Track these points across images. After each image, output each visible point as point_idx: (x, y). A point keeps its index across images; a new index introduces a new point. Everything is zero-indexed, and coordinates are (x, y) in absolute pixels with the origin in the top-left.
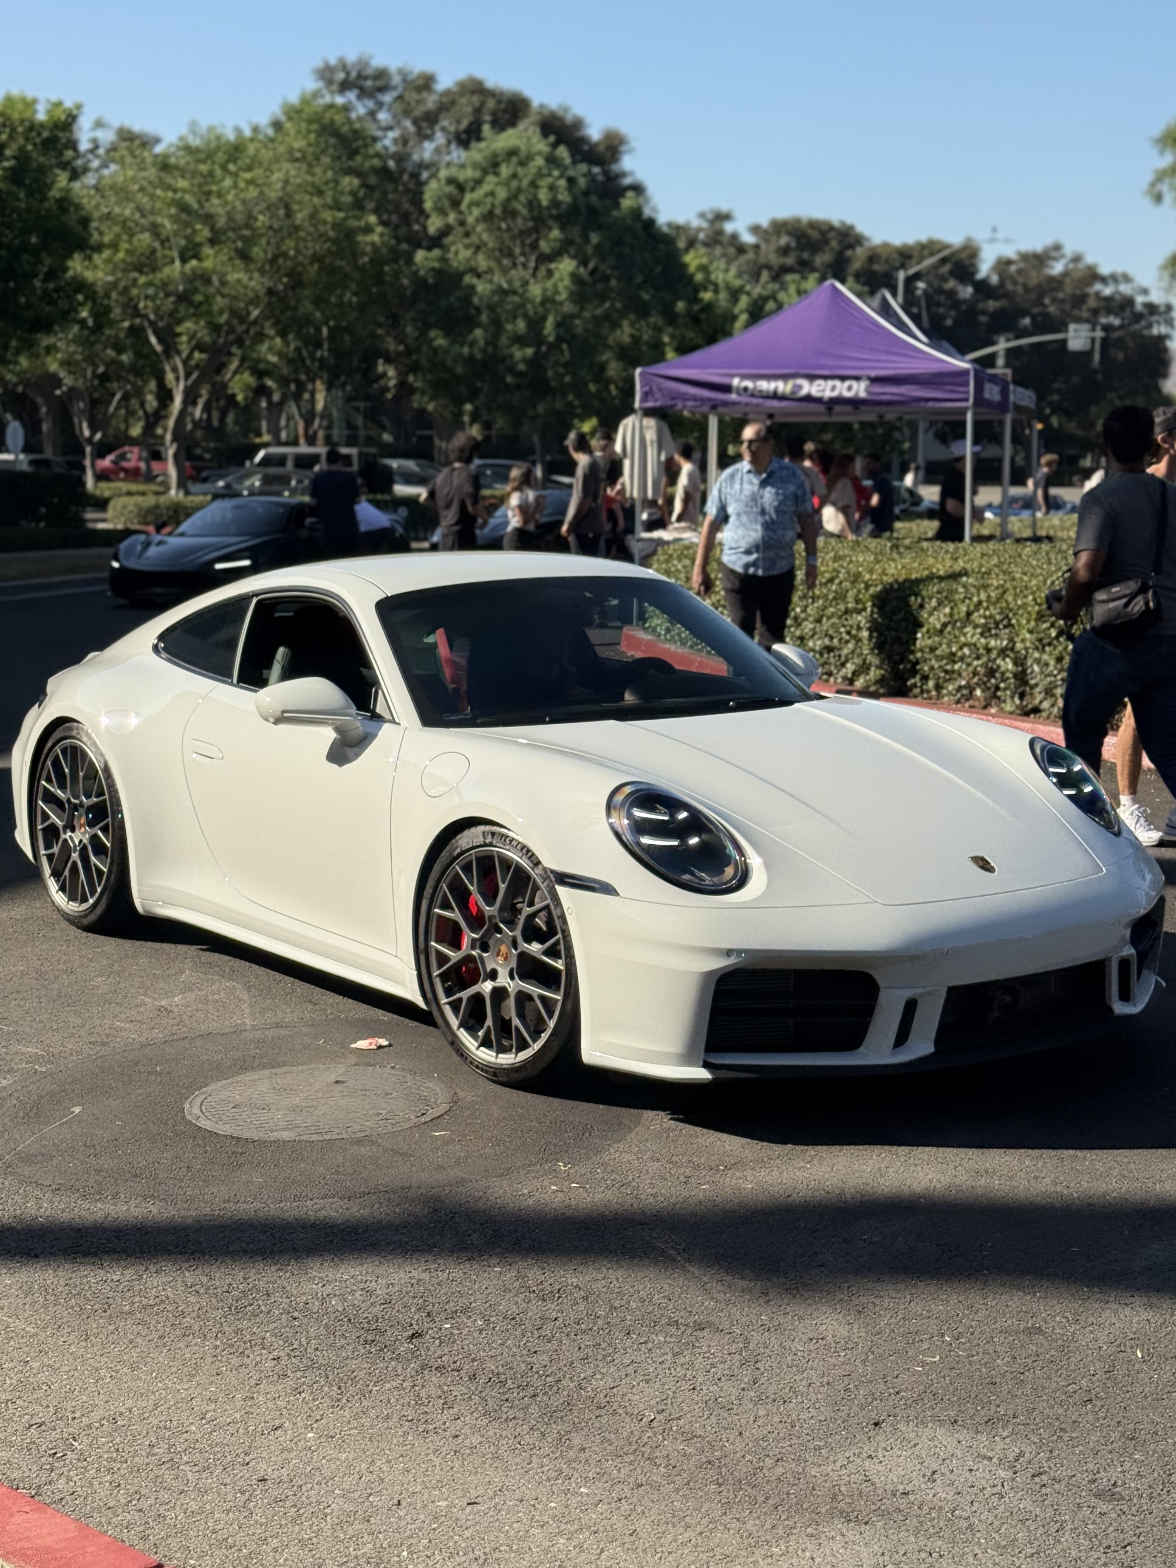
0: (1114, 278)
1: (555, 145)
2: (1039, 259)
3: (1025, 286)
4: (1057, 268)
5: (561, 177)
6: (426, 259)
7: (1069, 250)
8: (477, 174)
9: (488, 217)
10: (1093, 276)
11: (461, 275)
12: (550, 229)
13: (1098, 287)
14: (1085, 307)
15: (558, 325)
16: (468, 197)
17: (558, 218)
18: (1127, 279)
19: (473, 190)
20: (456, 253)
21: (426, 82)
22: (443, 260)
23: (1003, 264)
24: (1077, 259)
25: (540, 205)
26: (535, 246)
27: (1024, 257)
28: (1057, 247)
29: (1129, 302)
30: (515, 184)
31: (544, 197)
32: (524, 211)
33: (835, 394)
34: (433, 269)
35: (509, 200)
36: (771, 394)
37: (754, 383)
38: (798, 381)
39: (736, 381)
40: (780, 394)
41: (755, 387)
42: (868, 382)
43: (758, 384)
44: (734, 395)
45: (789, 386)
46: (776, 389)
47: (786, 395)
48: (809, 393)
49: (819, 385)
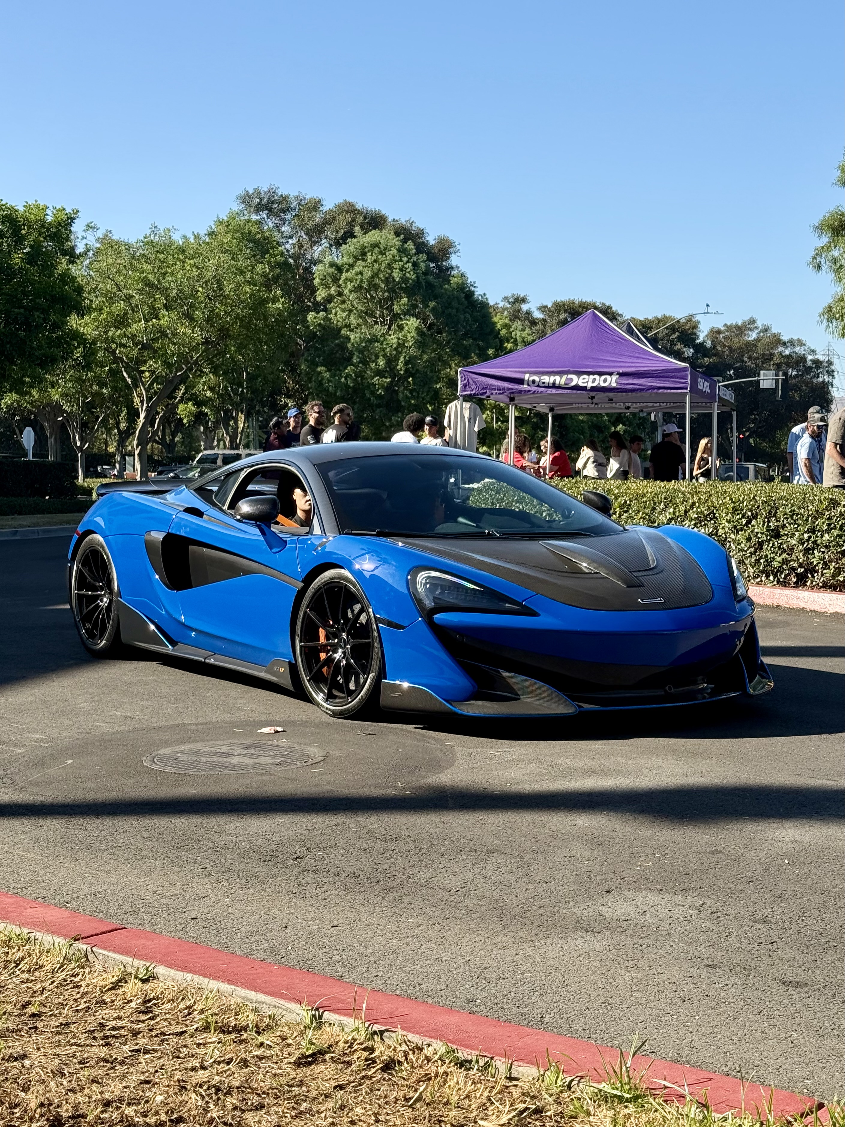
0: (792, 343)
1: (405, 241)
2: (740, 330)
3: (730, 347)
4: (753, 336)
5: (408, 262)
6: (315, 318)
7: (759, 324)
8: (351, 261)
9: (359, 288)
10: (777, 341)
11: (340, 330)
12: (401, 298)
13: (780, 349)
14: (772, 362)
15: (406, 363)
16: (344, 276)
17: (406, 290)
18: (801, 343)
19: (347, 271)
20: (336, 314)
21: (315, 205)
22: (326, 319)
23: (715, 333)
24: (766, 330)
25: (394, 280)
26: (390, 309)
27: (729, 328)
28: (753, 321)
29: (803, 359)
30: (376, 266)
31: (397, 275)
32: (383, 286)
33: (594, 385)
34: (320, 325)
35: (372, 277)
36: (551, 385)
37: (539, 377)
38: (570, 376)
39: (527, 376)
40: (557, 385)
41: (540, 380)
42: (617, 376)
43: (542, 378)
44: (525, 386)
45: (563, 379)
46: (554, 382)
47: (561, 386)
48: (577, 384)
49: (584, 378)
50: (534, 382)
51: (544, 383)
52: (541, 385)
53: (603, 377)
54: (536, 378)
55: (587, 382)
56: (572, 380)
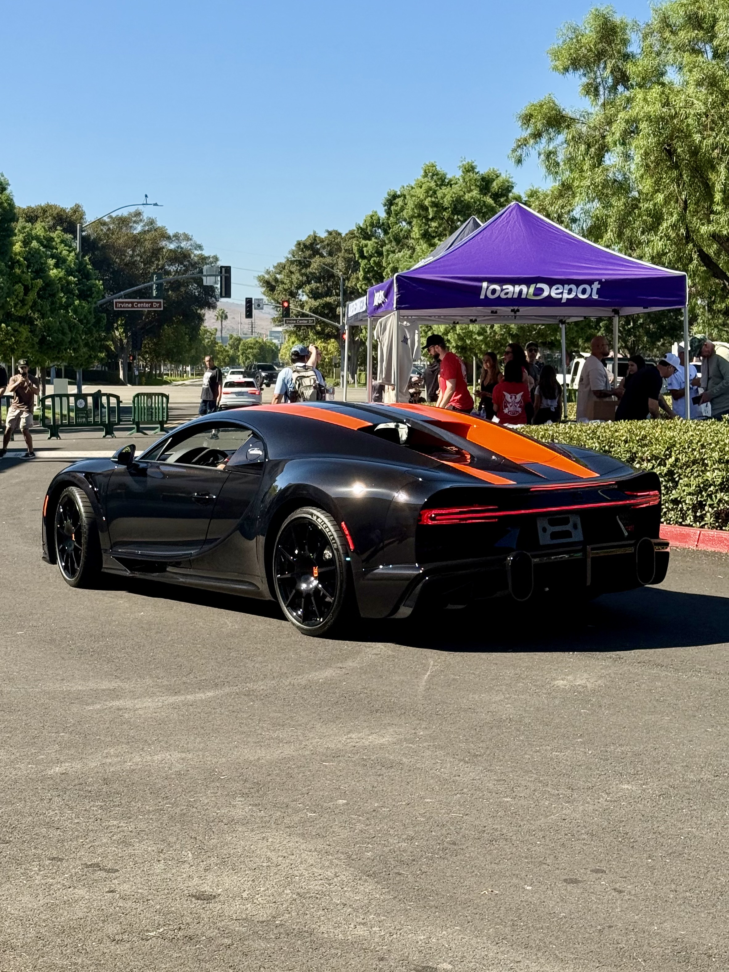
0: (177, 237)
2: (123, 222)
4: (138, 228)
7: (145, 216)
10: (162, 235)
13: (166, 243)
18: (187, 238)
24: (151, 223)
28: (138, 214)
33: (571, 296)
36: (516, 296)
37: (501, 286)
38: (539, 285)
39: (485, 284)
40: (523, 296)
41: (502, 290)
42: (599, 286)
43: (504, 287)
44: (482, 297)
45: (532, 290)
46: (521, 292)
47: (528, 297)
48: (549, 296)
49: (557, 289)
50: (494, 291)
51: (507, 294)
52: (503, 296)
53: (581, 288)
54: (497, 287)
55: (562, 293)
56: (542, 290)
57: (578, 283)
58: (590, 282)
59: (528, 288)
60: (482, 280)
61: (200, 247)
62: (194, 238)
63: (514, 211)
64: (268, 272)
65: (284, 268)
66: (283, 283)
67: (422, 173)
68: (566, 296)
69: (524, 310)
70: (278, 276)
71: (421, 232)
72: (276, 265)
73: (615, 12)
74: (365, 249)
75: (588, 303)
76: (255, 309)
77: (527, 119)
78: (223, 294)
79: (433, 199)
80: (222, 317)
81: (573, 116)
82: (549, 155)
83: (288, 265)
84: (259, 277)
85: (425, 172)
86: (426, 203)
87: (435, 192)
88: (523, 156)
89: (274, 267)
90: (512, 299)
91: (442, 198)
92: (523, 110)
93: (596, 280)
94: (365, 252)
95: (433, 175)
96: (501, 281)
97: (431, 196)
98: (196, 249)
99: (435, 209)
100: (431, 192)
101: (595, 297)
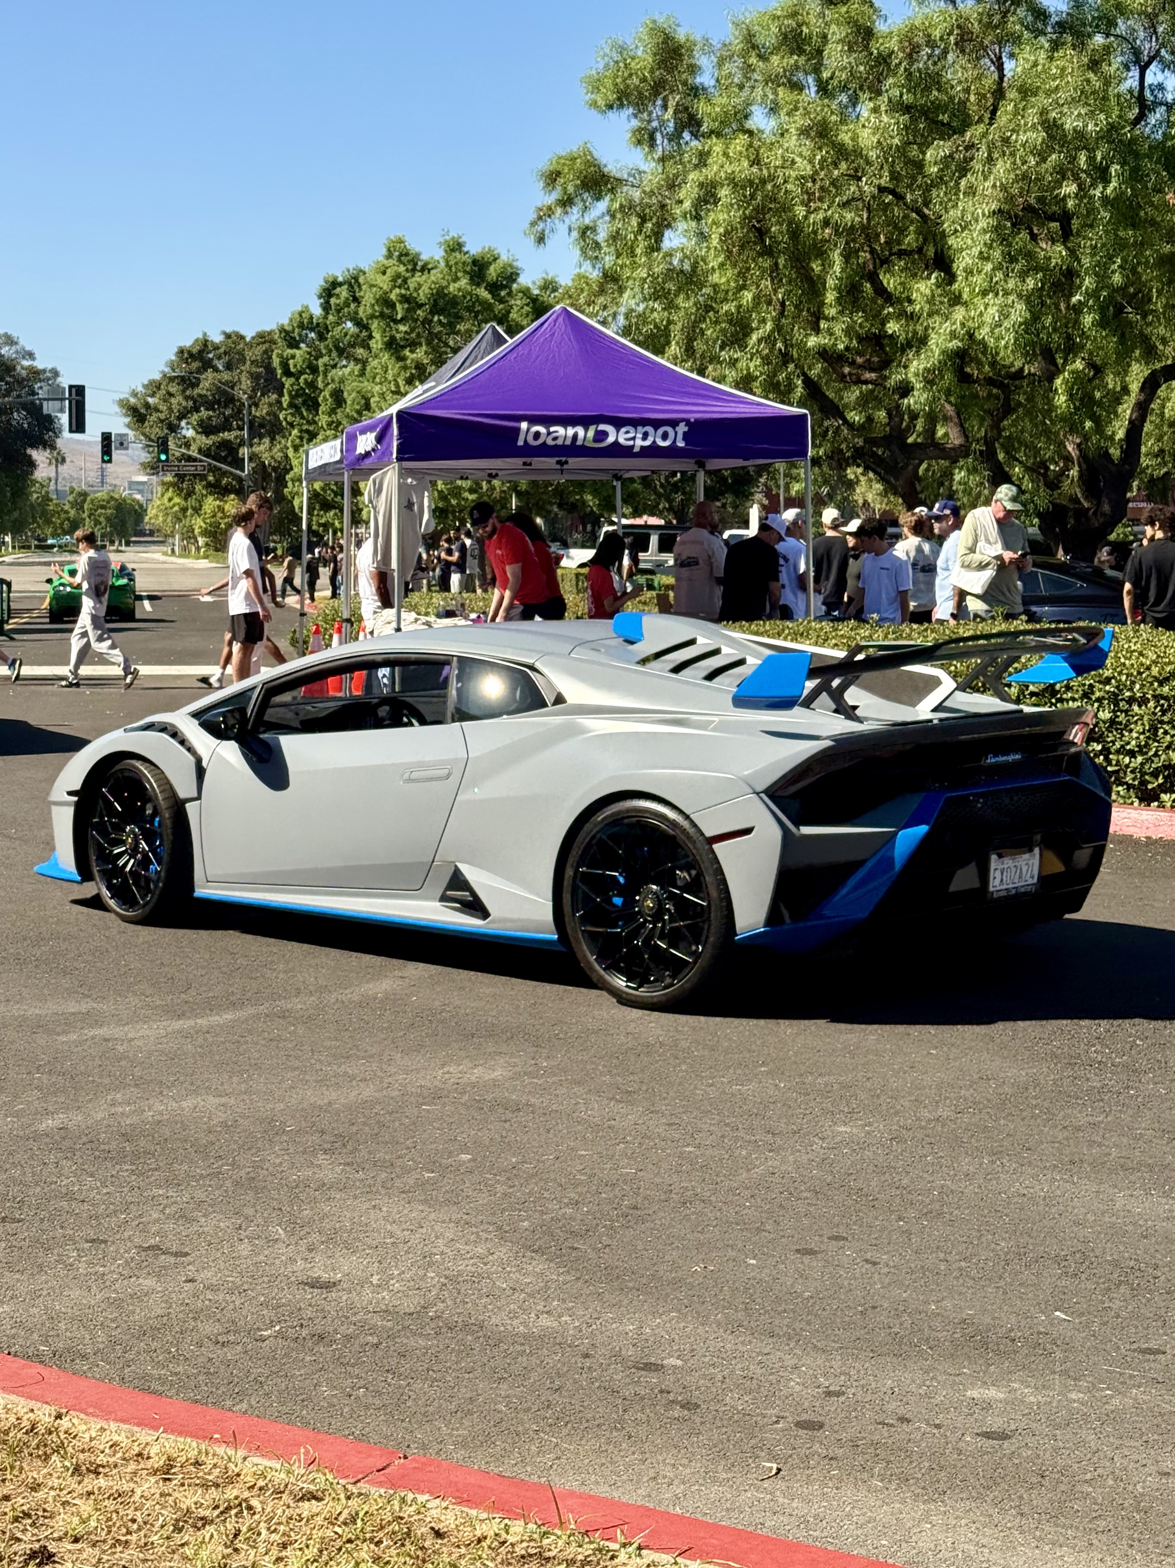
18: (10, 341)
33: (647, 443)
36: (568, 442)
37: (547, 428)
38: (602, 427)
39: (524, 425)
40: (579, 443)
41: (549, 433)
42: (686, 429)
43: (552, 429)
44: (520, 443)
45: (591, 433)
46: (575, 437)
47: (587, 444)
48: (616, 443)
49: (627, 432)
50: (537, 435)
51: (555, 439)
52: (550, 442)
53: (660, 431)
54: (542, 429)
55: (634, 438)
56: (605, 434)
57: (656, 424)
58: (674, 423)
59: (586, 430)
60: (520, 419)
61: (31, 355)
62: (22, 342)
63: (561, 320)
64: (134, 394)
65: (159, 388)
66: (157, 410)
67: (384, 251)
68: (639, 443)
69: (574, 462)
70: (150, 400)
71: (385, 339)
72: (146, 382)
73: (678, 25)
74: (291, 362)
75: (671, 452)
76: (116, 449)
77: (552, 178)
78: (74, 428)
79: (403, 291)
80: (57, 460)
81: (618, 175)
82: (585, 232)
83: (164, 383)
84: (121, 401)
85: (389, 250)
86: (393, 296)
87: (405, 281)
88: (547, 232)
89: (145, 386)
90: (563, 446)
91: (416, 290)
92: (544, 163)
93: (682, 420)
94: (291, 366)
95: (401, 255)
96: (547, 421)
97: (400, 287)
98: (24, 358)
99: (406, 306)
100: (400, 281)
101: (681, 444)
